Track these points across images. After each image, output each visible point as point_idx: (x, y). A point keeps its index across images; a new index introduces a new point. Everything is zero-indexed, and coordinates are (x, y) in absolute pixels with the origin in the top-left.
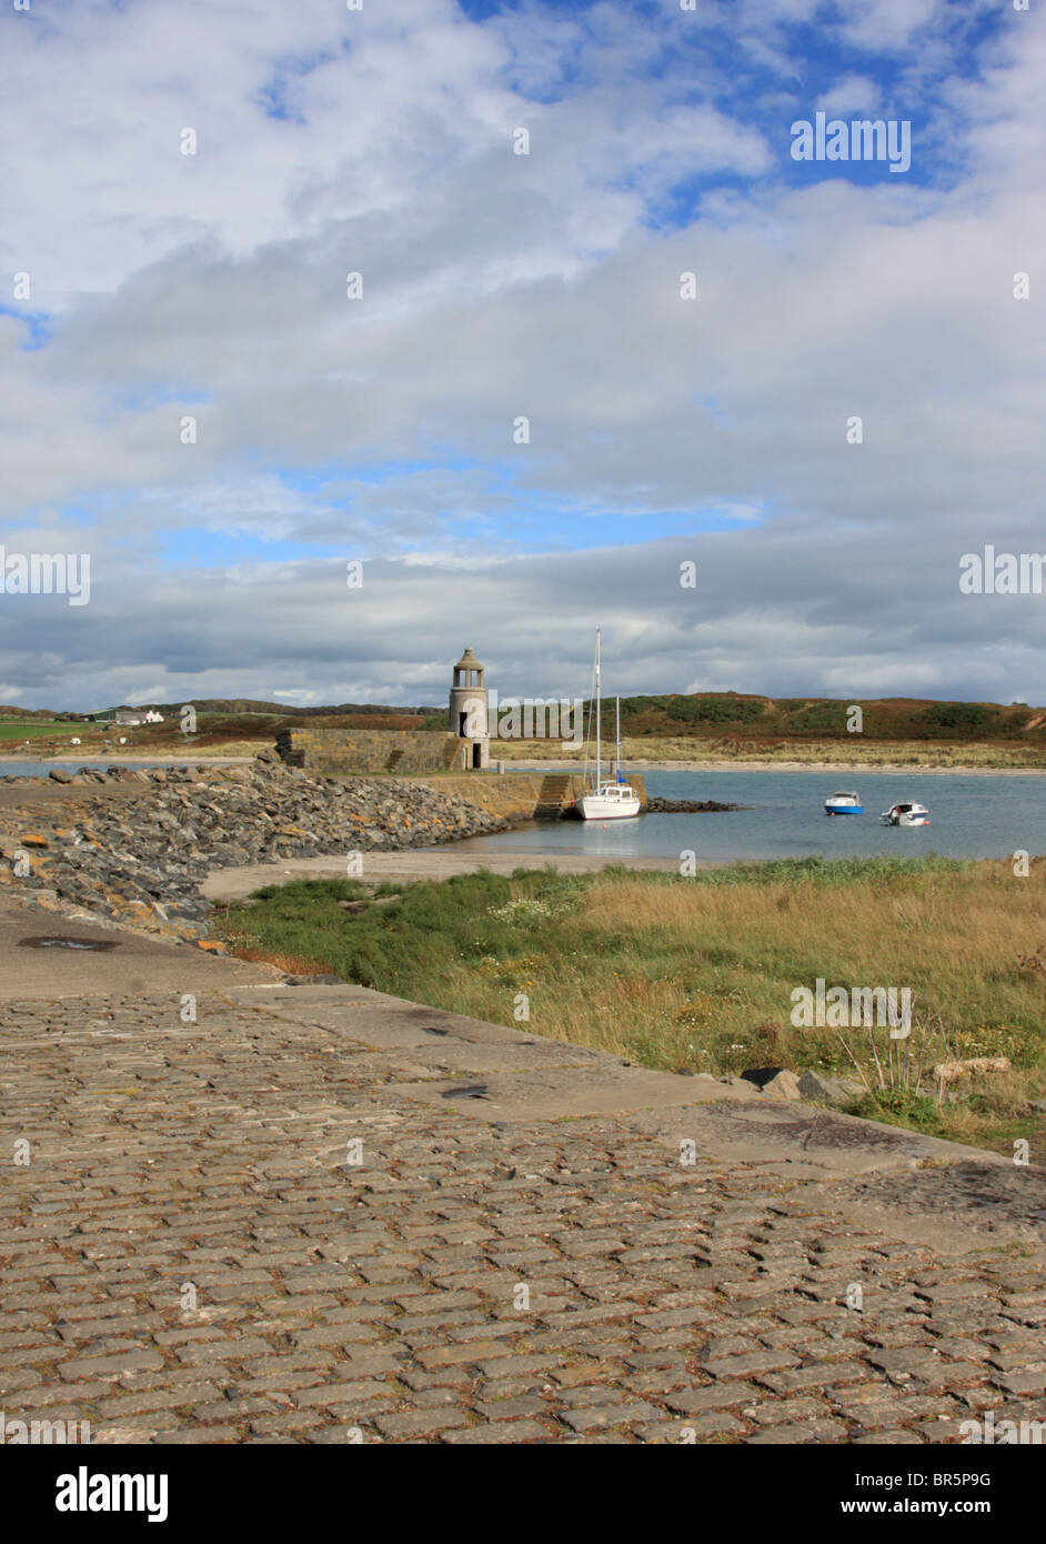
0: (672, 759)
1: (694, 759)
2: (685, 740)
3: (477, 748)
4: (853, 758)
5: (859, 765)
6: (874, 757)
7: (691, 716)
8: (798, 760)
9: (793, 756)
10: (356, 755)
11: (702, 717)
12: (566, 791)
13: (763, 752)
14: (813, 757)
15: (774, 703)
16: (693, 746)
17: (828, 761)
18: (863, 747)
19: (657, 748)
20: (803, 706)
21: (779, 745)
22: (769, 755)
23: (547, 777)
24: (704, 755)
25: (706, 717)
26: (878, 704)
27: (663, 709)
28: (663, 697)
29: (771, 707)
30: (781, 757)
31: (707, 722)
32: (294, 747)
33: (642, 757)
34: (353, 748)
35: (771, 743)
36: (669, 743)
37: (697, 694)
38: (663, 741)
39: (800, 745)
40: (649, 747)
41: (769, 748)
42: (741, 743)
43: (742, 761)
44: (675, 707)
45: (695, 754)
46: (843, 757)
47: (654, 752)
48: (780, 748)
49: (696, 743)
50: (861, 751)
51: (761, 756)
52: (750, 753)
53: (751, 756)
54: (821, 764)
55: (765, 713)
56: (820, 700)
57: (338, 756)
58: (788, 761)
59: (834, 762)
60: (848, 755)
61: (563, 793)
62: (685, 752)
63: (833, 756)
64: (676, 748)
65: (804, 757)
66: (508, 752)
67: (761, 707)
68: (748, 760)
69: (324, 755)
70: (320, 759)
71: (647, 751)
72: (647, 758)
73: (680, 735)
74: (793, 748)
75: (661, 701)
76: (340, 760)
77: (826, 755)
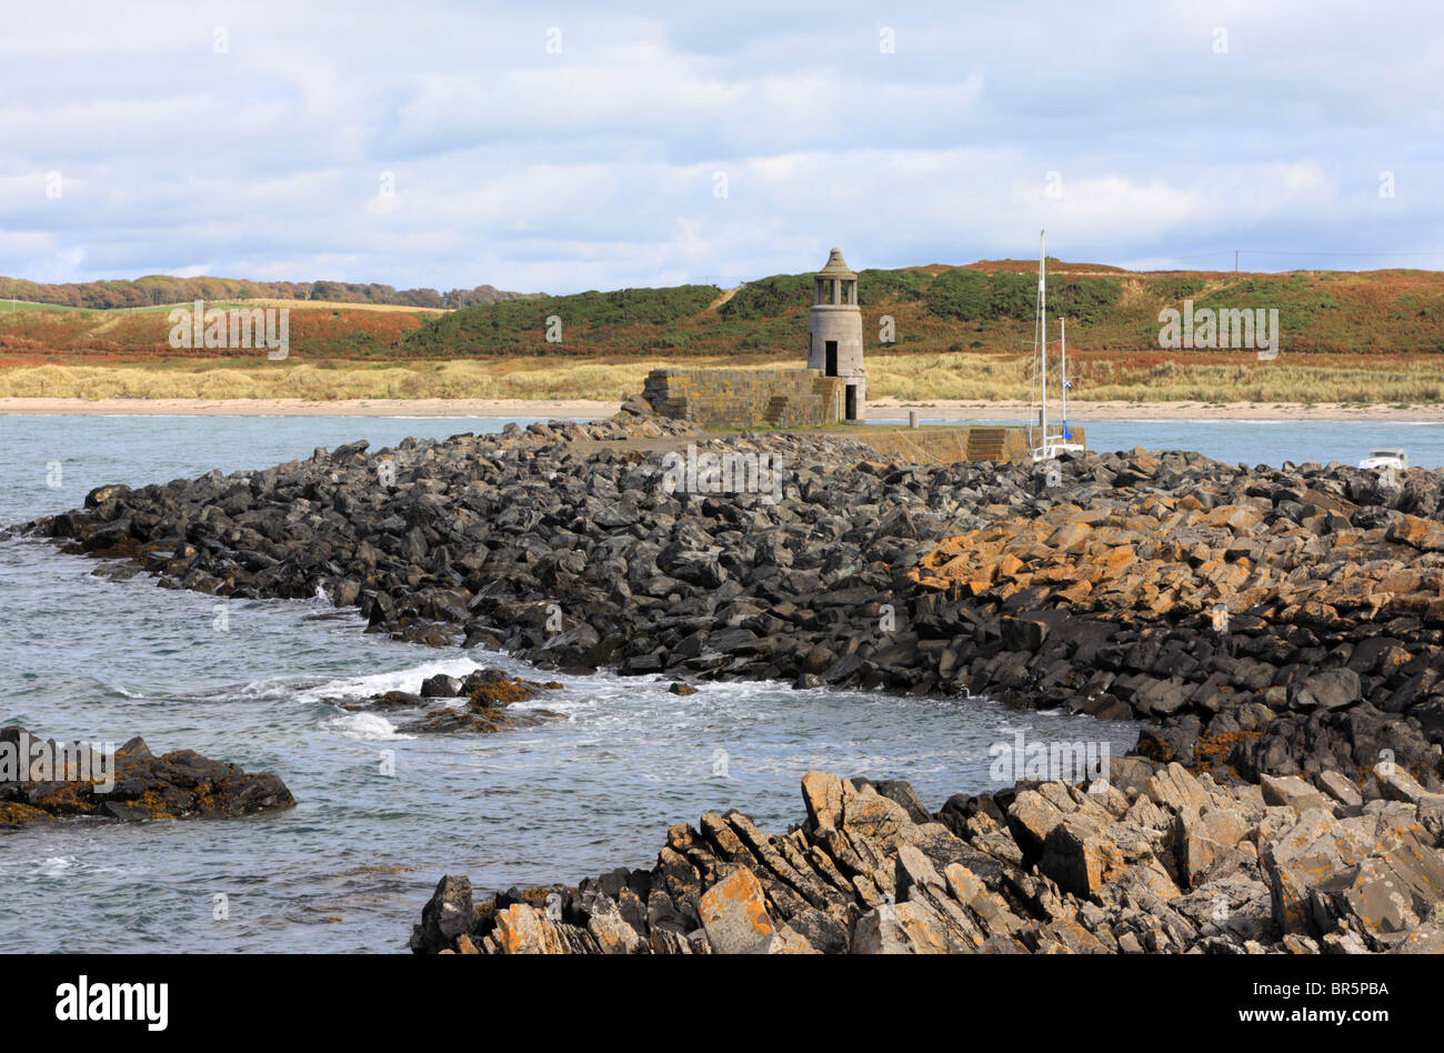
0: (947, 398)
1: (991, 397)
2: (970, 359)
3: (850, 391)
4: (1310, 391)
5: (1321, 406)
6: (1349, 388)
7: (976, 311)
8: (1198, 397)
9: (1188, 388)
10: (737, 405)
11: (998, 311)
12: (1003, 450)
13: (1129, 382)
14: (1228, 390)
15: (1141, 281)
16: (987, 370)
17: (1258, 398)
18: (1330, 370)
19: (915, 374)
20: (1200, 289)
21: (1159, 367)
22: (1139, 388)
23: (972, 431)
24: (1009, 389)
25: (1006, 312)
26: (1353, 281)
27: (918, 295)
28: (915, 272)
29: (1136, 290)
30: (1165, 390)
31: (1007, 321)
32: (671, 394)
33: (888, 393)
34: (731, 394)
35: (1142, 363)
36: (938, 364)
37: (978, 265)
38: (924, 360)
39: (1201, 368)
40: (898, 372)
41: (1140, 372)
42: (1084, 364)
43: (1087, 399)
44: (938, 290)
45: (994, 386)
46: (1288, 390)
47: (910, 385)
48: (1163, 373)
49: (994, 364)
50: (1324, 377)
51: (1126, 389)
52: (1101, 383)
53: (1105, 390)
54: (1246, 404)
55: (1124, 303)
56: (1236, 276)
57: (721, 407)
58: (1179, 398)
59: (1270, 400)
60: (1300, 386)
61: (1000, 453)
62: (971, 382)
63: (1267, 389)
64: (952, 374)
65: (1211, 391)
66: (614, 385)
67: (1116, 291)
68: (1099, 398)
69: (705, 404)
70: (702, 409)
71: (896, 381)
72: (896, 394)
73: (953, 349)
74: (1188, 373)
75: (911, 279)
76: (723, 410)
77: (1252, 387)
